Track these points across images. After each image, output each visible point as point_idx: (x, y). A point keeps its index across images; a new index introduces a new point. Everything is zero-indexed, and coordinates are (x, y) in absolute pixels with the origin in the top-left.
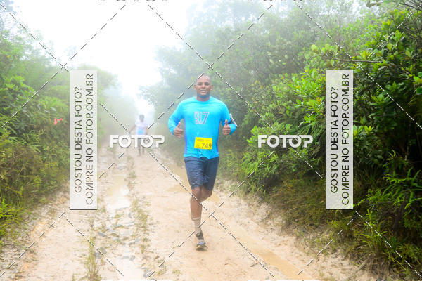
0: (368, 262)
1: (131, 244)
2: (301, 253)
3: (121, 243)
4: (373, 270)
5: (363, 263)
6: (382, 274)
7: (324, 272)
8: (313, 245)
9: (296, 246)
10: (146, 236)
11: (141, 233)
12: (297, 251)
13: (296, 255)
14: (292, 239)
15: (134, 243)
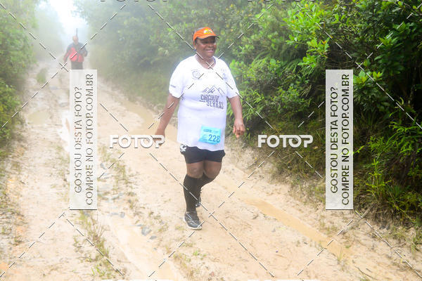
0: (371, 210)
1: (114, 199)
2: (298, 202)
3: (103, 199)
4: (376, 219)
5: (367, 212)
6: (386, 222)
7: (325, 221)
8: (310, 194)
9: (291, 195)
10: (130, 190)
11: (122, 185)
12: (292, 200)
13: (293, 204)
14: (285, 188)
15: (118, 198)
